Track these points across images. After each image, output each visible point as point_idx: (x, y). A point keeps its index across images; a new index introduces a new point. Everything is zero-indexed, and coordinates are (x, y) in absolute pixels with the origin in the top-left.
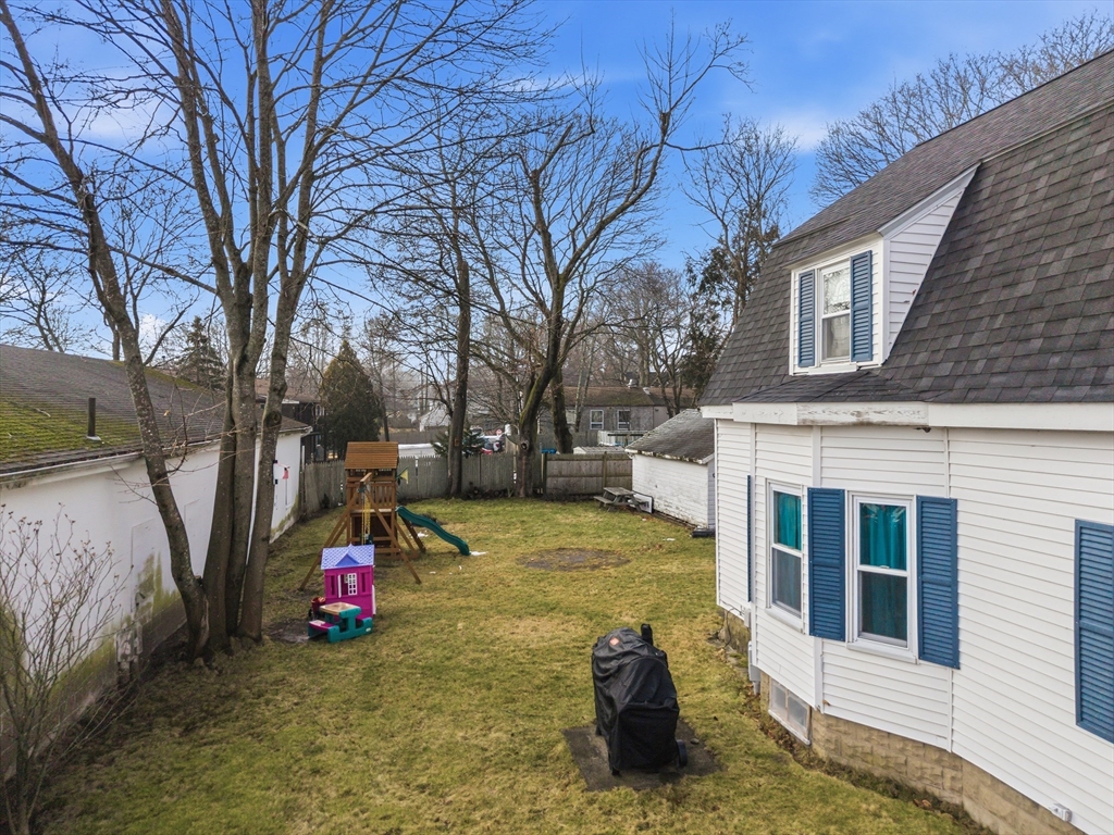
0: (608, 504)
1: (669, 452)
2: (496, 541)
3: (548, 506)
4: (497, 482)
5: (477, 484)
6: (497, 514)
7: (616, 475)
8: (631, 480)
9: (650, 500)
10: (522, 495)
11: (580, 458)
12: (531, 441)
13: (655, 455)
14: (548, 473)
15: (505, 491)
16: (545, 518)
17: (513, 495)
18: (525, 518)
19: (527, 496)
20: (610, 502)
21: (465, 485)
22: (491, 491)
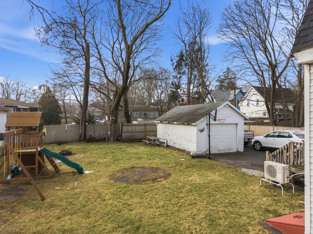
0: (149, 143)
1: (176, 121)
2: (99, 163)
3: (123, 144)
4: (102, 134)
5: (93, 136)
6: (101, 149)
7: (150, 132)
8: (157, 133)
9: (165, 141)
10: (112, 140)
11: (136, 125)
12: (116, 118)
13: (169, 123)
14: (123, 131)
15: (105, 139)
16: (123, 150)
17: (108, 140)
18: (113, 151)
19: (114, 140)
20: (150, 142)
21: (88, 136)
22: (99, 139)
